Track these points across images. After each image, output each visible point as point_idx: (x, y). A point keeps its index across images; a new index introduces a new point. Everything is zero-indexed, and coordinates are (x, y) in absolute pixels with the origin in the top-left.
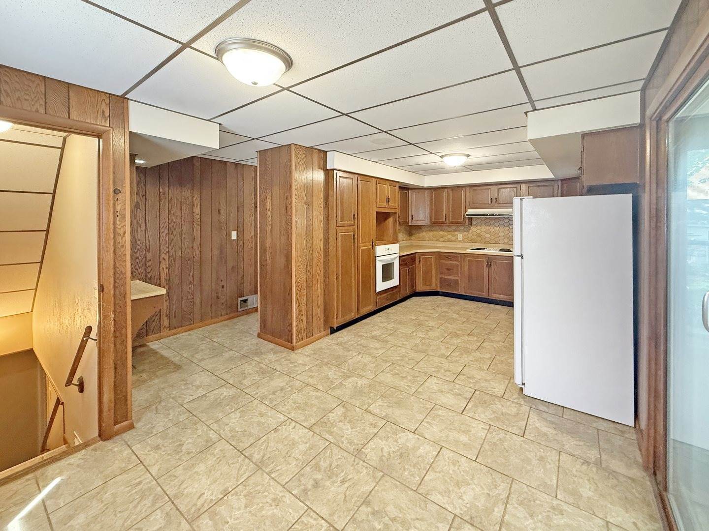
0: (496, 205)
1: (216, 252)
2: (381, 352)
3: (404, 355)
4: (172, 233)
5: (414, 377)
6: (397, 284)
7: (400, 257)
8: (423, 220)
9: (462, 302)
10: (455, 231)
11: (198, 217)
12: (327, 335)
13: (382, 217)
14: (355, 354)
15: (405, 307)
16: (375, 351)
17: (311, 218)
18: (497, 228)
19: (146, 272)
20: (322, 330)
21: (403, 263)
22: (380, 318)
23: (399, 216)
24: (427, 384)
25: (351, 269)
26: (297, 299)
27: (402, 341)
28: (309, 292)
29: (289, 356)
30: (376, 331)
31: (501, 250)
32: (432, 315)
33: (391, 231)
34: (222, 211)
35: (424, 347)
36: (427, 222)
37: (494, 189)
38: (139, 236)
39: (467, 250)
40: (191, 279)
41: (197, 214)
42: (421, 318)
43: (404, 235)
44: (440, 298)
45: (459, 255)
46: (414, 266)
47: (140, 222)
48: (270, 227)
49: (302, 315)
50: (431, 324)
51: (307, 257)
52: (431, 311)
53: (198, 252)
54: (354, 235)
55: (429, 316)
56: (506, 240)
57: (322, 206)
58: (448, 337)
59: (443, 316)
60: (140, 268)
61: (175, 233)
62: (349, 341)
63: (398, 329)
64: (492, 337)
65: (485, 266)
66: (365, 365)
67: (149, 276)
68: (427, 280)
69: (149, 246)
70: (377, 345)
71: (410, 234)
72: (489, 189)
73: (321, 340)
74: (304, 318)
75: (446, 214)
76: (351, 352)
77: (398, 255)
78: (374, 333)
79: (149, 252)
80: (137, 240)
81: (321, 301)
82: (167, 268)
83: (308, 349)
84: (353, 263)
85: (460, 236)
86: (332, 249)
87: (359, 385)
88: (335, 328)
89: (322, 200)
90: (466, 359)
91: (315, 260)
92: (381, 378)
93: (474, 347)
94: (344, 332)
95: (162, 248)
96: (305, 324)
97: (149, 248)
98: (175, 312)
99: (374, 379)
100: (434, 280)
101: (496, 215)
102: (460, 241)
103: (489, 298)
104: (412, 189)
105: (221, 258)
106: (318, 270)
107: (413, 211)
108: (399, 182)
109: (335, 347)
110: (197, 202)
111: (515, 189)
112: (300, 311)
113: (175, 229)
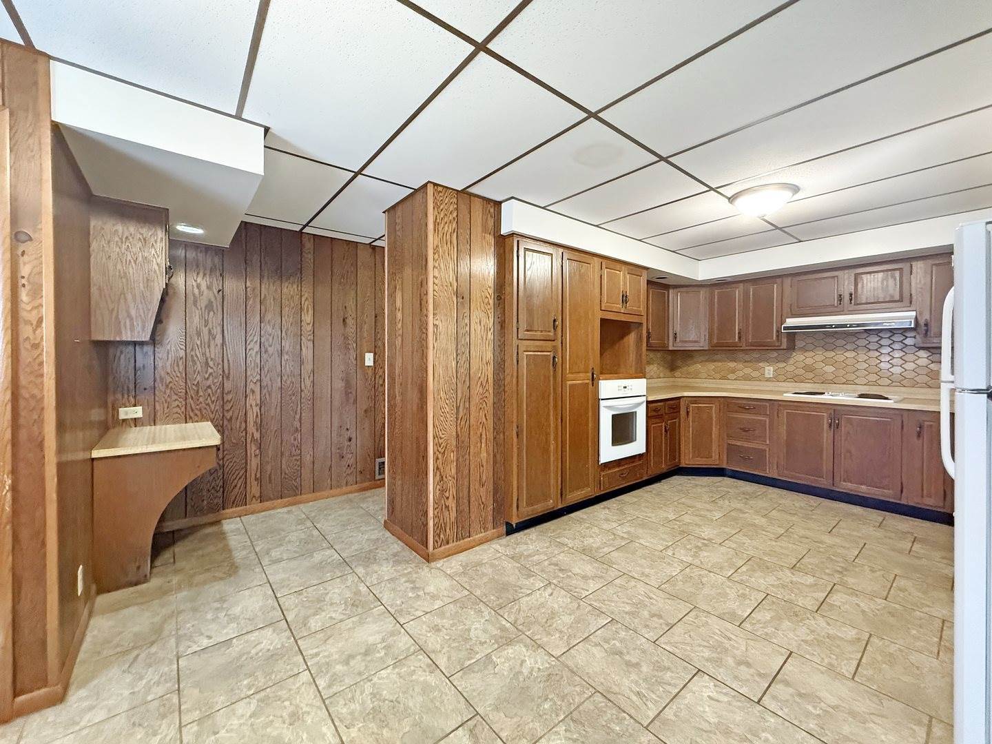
0: (852, 307)
1: (339, 385)
2: (593, 585)
3: (641, 602)
4: (266, 351)
5: (659, 667)
6: (643, 450)
7: (648, 402)
8: (695, 342)
9: (773, 492)
10: (759, 360)
11: (310, 328)
12: (499, 537)
13: (613, 331)
14: (539, 584)
15: (658, 494)
16: (581, 584)
17: (467, 321)
18: (850, 354)
19: (223, 409)
20: (490, 525)
21: (655, 414)
22: (607, 511)
23: (648, 333)
24: (687, 697)
25: (547, 419)
26: (438, 468)
27: (641, 566)
28: (463, 457)
29: (417, 573)
30: (591, 537)
31: (861, 396)
32: (708, 515)
33: (632, 357)
34: (350, 321)
35: (689, 589)
36: (704, 344)
37: (847, 278)
38: (213, 352)
39: (785, 395)
40: (297, 424)
41: (308, 324)
42: (687, 519)
43: (661, 369)
44: (727, 481)
45: (768, 404)
46: (677, 420)
47: (214, 331)
48: (400, 338)
49: (448, 498)
50: (707, 532)
51: (459, 392)
52: (708, 506)
53: (308, 382)
54: (554, 358)
55: (704, 516)
56: (873, 377)
57: (491, 302)
58: (744, 569)
59: (735, 519)
60: (213, 402)
61: (271, 350)
62: (537, 552)
63: (638, 537)
64: (851, 580)
65: (826, 426)
66: (553, 615)
67: (228, 415)
68: (701, 446)
69: (229, 371)
70: (589, 569)
71: (672, 368)
72: (834, 277)
73: (485, 546)
74: (452, 503)
75: (740, 330)
76: (531, 580)
77: (644, 399)
78: (589, 541)
79: (228, 378)
80: (209, 360)
81: (487, 474)
82: (257, 405)
83: (454, 564)
84: (551, 408)
85: (769, 371)
86: (510, 380)
87: (525, 671)
88: (514, 526)
89: (491, 291)
90: (791, 635)
91: (475, 400)
92: (580, 657)
93: (810, 604)
94: (533, 533)
95: (249, 373)
96: (453, 514)
97: (229, 373)
98: (270, 474)
99: (563, 658)
100: (715, 447)
101: (851, 326)
102: (768, 380)
103: (834, 489)
104: (675, 287)
105: (347, 394)
106: (482, 416)
107: (676, 325)
108: (647, 268)
109: (505, 564)
110: (307, 304)
111: (897, 274)
112: (443, 491)
113: (270, 346)
